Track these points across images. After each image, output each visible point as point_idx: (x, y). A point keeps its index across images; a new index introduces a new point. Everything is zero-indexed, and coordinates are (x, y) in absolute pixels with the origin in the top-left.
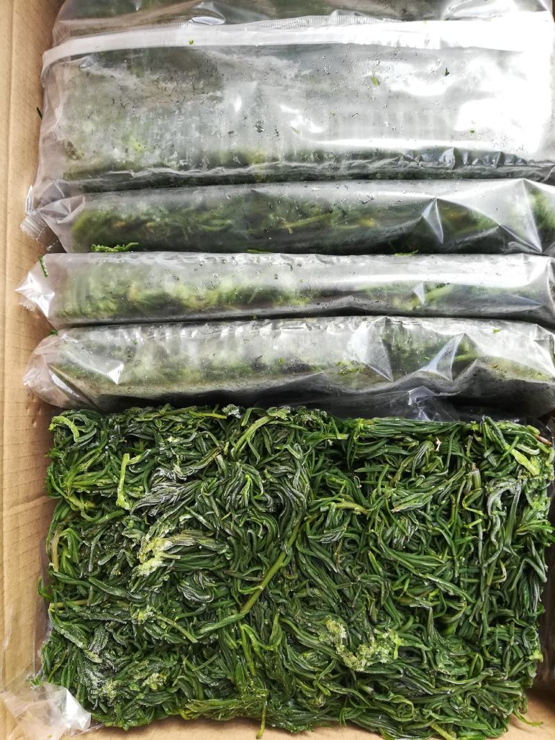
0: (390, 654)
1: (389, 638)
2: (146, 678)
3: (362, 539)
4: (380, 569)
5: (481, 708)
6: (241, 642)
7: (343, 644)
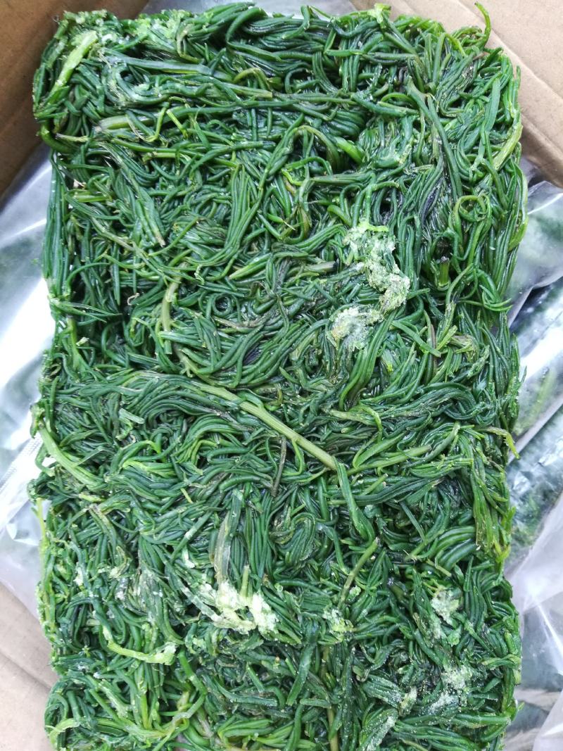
0: (381, 238)
1: (359, 241)
3: (215, 290)
5: (467, 90)
6: (379, 469)
7: (368, 311)
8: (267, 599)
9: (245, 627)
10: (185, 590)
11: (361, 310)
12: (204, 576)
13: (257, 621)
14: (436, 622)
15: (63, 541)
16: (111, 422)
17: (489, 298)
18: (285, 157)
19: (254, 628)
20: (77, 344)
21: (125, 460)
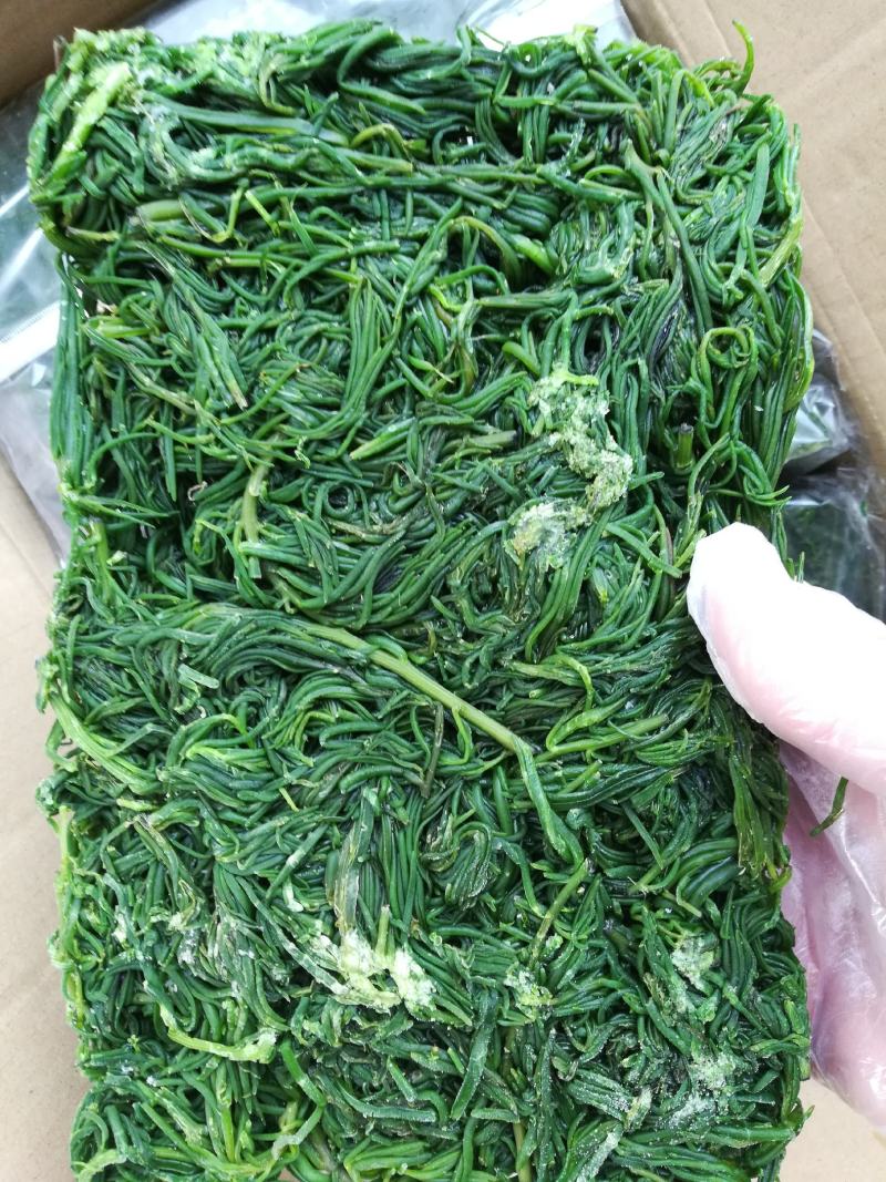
1: (553, 399)
6: (589, 752)
8: (417, 956)
9: (384, 1001)
10: (290, 947)
11: (557, 507)
12: (319, 924)
13: (402, 992)
14: (679, 987)
15: (93, 873)
16: (167, 685)
17: (755, 486)
18: (435, 268)
19: (398, 1002)
20: (110, 562)
21: (190, 746)
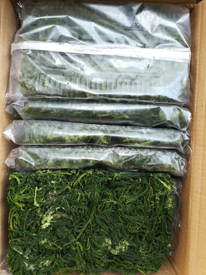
0: (125, 248)
1: (125, 243)
2: (44, 263)
3: (116, 212)
4: (122, 221)
7: (110, 246)
8: (49, 226)
18: (142, 227)
